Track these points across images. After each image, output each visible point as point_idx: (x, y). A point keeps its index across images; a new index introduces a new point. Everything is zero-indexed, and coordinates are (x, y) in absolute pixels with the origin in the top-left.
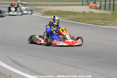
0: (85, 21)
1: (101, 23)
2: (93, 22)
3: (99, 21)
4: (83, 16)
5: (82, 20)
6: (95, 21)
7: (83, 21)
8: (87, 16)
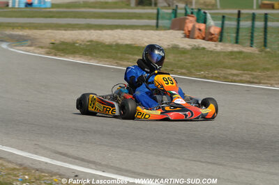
0: (192, 70)
1: (243, 78)
2: (215, 75)
3: (235, 72)
4: (180, 59)
5: (182, 68)
6: (222, 73)
7: (183, 71)
8: (192, 59)
